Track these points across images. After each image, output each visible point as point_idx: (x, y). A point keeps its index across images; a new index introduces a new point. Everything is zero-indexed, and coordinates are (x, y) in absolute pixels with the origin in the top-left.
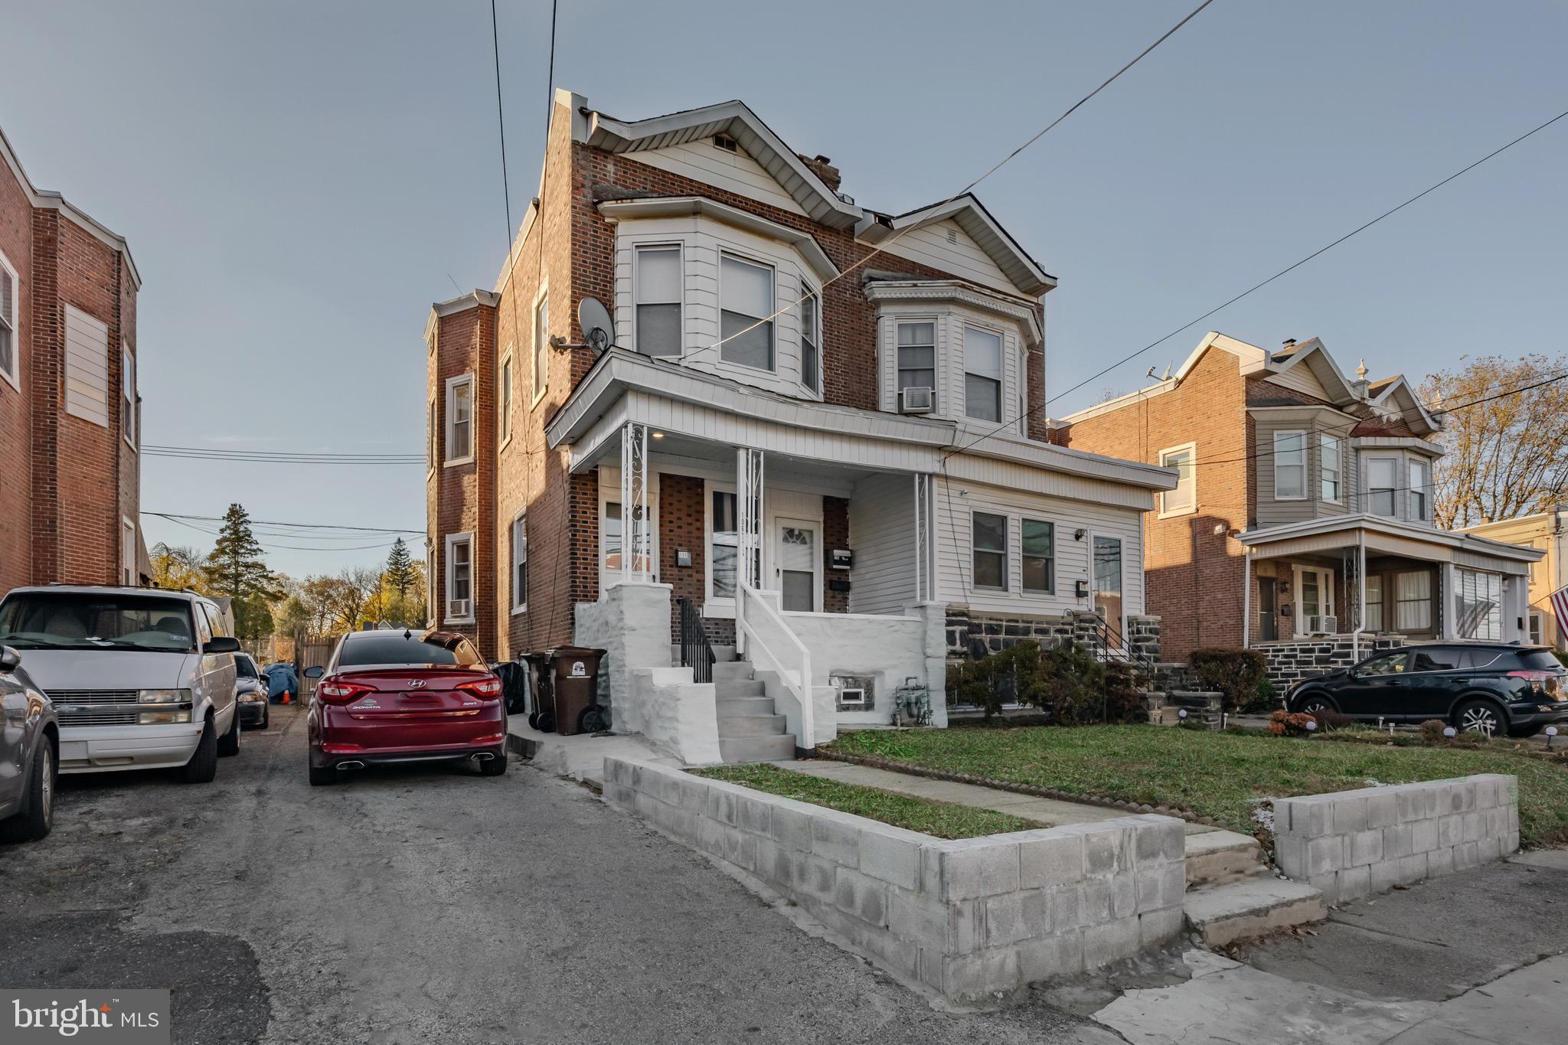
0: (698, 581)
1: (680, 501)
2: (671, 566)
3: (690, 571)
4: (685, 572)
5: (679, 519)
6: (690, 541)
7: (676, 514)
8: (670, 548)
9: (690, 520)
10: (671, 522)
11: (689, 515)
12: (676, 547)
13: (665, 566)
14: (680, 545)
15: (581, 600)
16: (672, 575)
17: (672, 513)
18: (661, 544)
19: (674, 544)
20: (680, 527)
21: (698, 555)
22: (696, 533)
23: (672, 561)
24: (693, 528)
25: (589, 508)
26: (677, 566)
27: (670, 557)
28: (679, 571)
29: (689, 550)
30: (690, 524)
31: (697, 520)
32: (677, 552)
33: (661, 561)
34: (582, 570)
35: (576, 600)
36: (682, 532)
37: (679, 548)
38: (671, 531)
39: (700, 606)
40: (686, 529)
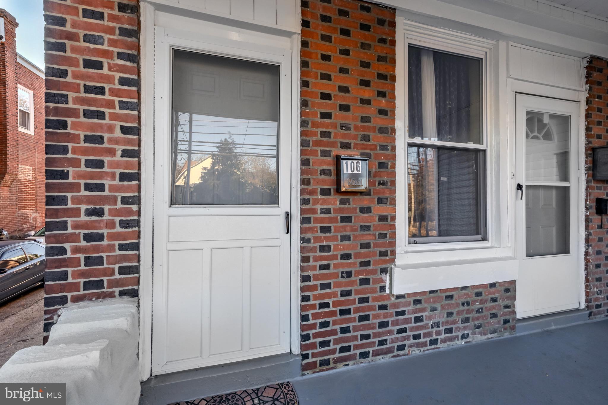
0: (383, 218)
1: (346, 52)
2: (325, 192)
3: (365, 201)
4: (355, 203)
5: (344, 90)
6: (366, 138)
7: (338, 80)
8: (325, 153)
9: (367, 93)
10: (326, 96)
11: (365, 83)
12: (335, 151)
13: (312, 192)
14: (346, 146)
15: (76, 299)
16: (328, 211)
17: (327, 77)
18: (304, 144)
19: (333, 144)
20: (345, 108)
21: (382, 165)
22: (378, 121)
23: (327, 182)
24: (371, 111)
25: (106, 54)
26: (338, 191)
27: (323, 172)
28: (342, 202)
29: (365, 156)
30: (368, 102)
31: (382, 94)
32: (338, 159)
33: (304, 182)
34: (84, 218)
35: (63, 301)
36: (349, 117)
37: (344, 153)
38: (326, 115)
39: (384, 271)
40: (357, 111)
